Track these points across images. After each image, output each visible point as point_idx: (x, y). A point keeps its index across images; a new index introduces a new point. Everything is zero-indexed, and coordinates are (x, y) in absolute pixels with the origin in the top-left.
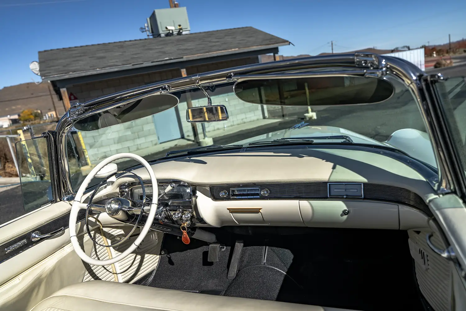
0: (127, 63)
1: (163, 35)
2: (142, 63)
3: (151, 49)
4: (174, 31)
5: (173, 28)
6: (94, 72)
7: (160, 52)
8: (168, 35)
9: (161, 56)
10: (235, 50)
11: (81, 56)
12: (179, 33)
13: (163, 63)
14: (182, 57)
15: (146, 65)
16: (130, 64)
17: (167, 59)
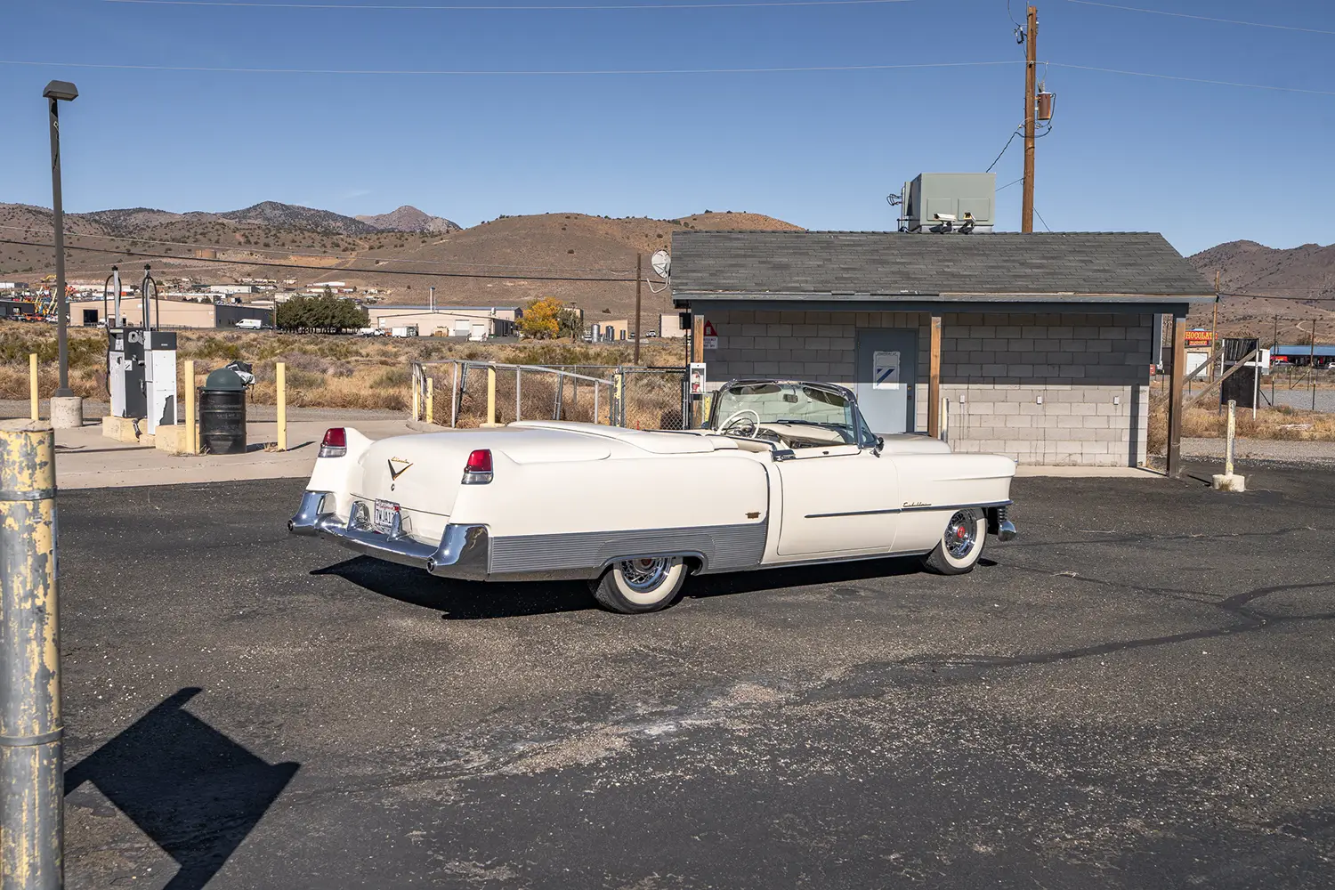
0: (823, 289)
1: (926, 229)
2: (853, 292)
3: (883, 263)
4: (953, 223)
5: (951, 217)
6: (761, 297)
7: (899, 272)
8: (937, 230)
9: (896, 282)
10: (1063, 295)
11: (745, 256)
12: (965, 230)
13: (894, 298)
14: (936, 293)
15: (859, 297)
16: (830, 291)
17: (903, 292)
